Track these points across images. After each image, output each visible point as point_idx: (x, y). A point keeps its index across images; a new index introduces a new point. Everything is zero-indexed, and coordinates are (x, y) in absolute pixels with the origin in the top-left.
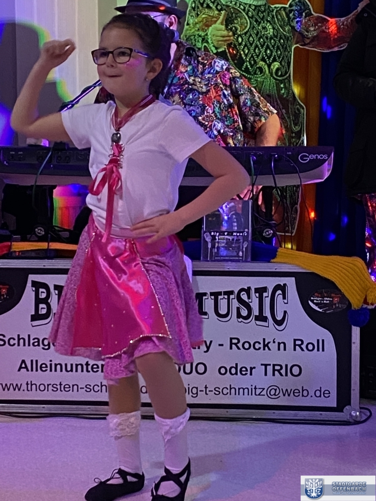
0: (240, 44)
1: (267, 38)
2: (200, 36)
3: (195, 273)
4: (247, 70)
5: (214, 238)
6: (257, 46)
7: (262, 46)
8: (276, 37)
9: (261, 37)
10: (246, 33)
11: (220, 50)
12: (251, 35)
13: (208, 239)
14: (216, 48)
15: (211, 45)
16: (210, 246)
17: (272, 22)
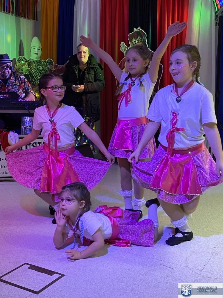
0: (32, 72)
1: (40, 70)
2: (20, 69)
3: (19, 138)
4: (35, 79)
5: (25, 128)
6: (37, 73)
7: (39, 73)
8: (43, 70)
9: (39, 70)
10: (34, 69)
11: (26, 73)
12: (36, 69)
13: (23, 128)
14: (25, 73)
15: (24, 72)
16: (24, 130)
17: (42, 66)
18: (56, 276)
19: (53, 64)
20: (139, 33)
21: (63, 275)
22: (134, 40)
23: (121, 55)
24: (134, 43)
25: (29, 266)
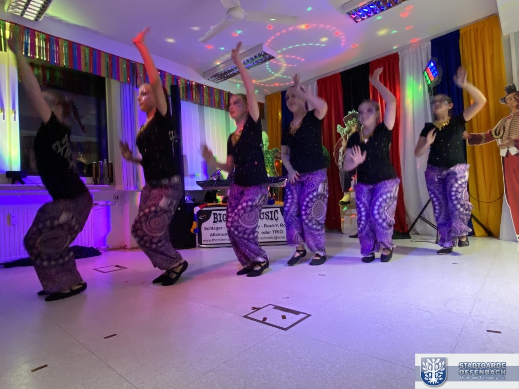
7: (267, 160)
17: (269, 154)
18: (302, 316)
19: (278, 152)
20: (353, 116)
21: (309, 315)
22: (349, 122)
23: (338, 135)
24: (350, 124)
25: (274, 307)
